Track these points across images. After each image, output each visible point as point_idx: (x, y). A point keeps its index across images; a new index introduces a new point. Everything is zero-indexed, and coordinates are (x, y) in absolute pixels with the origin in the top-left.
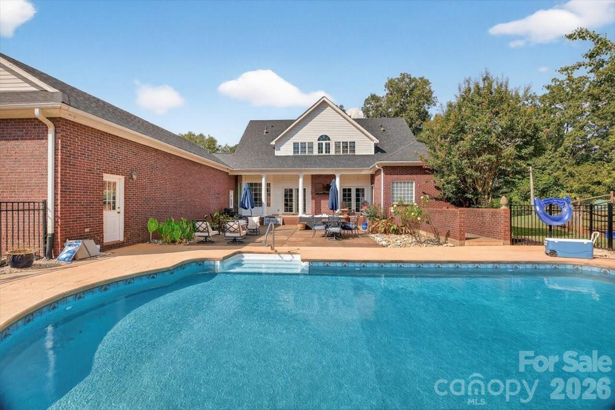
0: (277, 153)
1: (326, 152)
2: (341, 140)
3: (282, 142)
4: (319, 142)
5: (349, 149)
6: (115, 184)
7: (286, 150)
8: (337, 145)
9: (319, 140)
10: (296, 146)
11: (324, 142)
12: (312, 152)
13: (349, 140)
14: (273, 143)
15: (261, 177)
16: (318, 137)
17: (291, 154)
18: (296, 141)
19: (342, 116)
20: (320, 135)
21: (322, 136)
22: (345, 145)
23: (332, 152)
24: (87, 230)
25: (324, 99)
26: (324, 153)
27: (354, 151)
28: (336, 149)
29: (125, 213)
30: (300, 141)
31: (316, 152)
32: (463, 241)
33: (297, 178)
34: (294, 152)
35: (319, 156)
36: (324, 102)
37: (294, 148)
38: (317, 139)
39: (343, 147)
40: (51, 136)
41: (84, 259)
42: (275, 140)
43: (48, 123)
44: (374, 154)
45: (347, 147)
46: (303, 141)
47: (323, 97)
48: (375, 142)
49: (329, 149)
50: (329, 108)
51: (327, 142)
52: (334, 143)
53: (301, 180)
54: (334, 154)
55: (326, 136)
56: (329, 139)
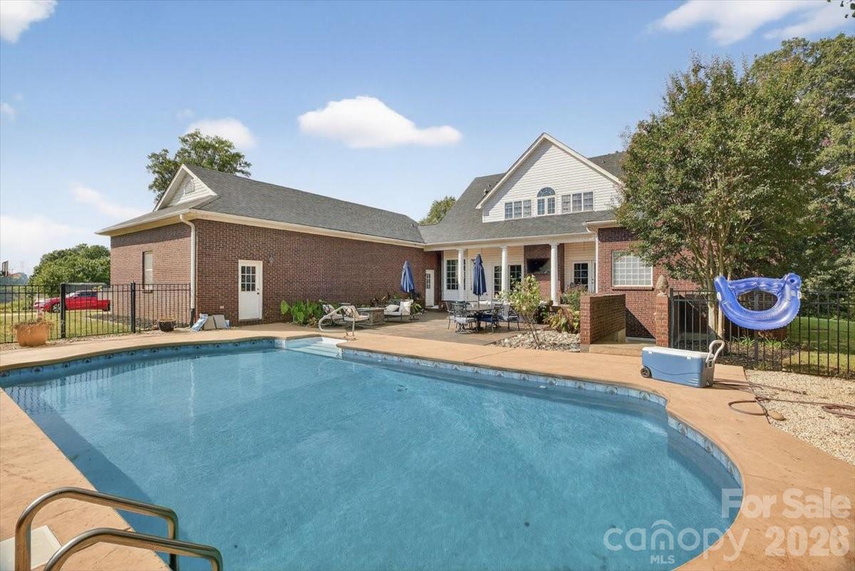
0: (486, 219)
1: (549, 212)
2: (572, 192)
3: (490, 204)
4: (539, 198)
5: (582, 205)
6: (254, 268)
7: (497, 214)
8: (566, 200)
9: (539, 195)
10: (508, 207)
11: (546, 198)
12: (530, 213)
13: (583, 190)
14: (479, 207)
15: (457, 252)
16: (538, 192)
17: (503, 219)
18: (508, 201)
19: (572, 156)
20: (541, 188)
21: (543, 190)
22: (576, 198)
23: (558, 211)
24: (222, 307)
25: (545, 136)
26: (546, 213)
27: (591, 206)
28: (563, 206)
29: (263, 294)
30: (512, 200)
31: (535, 214)
32: (586, 345)
33: (500, 251)
34: (506, 216)
35: (540, 217)
36: (545, 140)
37: (507, 211)
38: (537, 194)
39: (575, 201)
40: (193, 234)
41: (210, 330)
42: (481, 203)
43: (191, 224)
45: (580, 201)
46: (517, 200)
47: (542, 134)
49: (554, 206)
50: (553, 147)
51: (550, 197)
52: (563, 198)
53: (504, 254)
54: (560, 213)
55: (549, 189)
56: (553, 193)
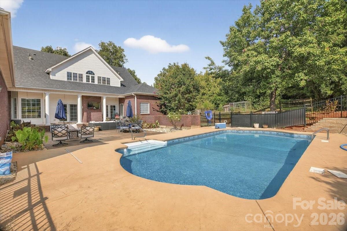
0: (52, 77)
1: (92, 82)
2: (102, 76)
3: (56, 70)
5: (106, 82)
7: (61, 76)
8: (99, 78)
9: (87, 73)
10: (69, 75)
11: (90, 76)
12: (82, 80)
13: (106, 76)
14: (49, 69)
15: (44, 95)
17: (66, 80)
18: (69, 71)
20: (88, 70)
21: (89, 71)
23: (96, 82)
25: (91, 48)
26: (90, 82)
27: (109, 84)
28: (98, 81)
30: (73, 71)
31: (84, 81)
34: (68, 79)
35: (87, 83)
36: (90, 50)
37: (68, 76)
38: (86, 72)
39: (103, 80)
42: (52, 68)
44: (120, 86)
45: (105, 81)
48: (121, 80)
49: (94, 80)
50: (93, 54)
51: (92, 75)
52: (97, 77)
53: (79, 99)
54: (97, 84)
55: (92, 72)
56: (94, 74)
